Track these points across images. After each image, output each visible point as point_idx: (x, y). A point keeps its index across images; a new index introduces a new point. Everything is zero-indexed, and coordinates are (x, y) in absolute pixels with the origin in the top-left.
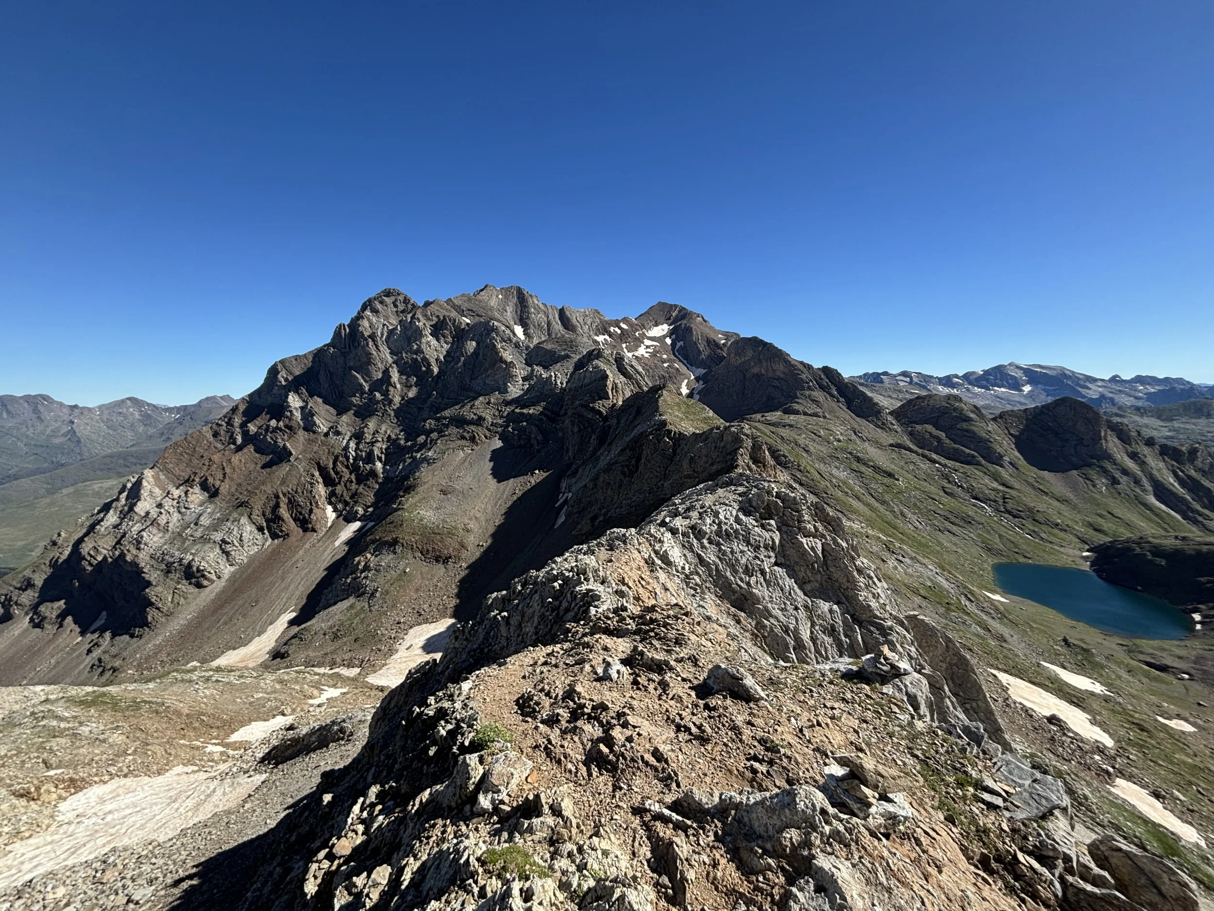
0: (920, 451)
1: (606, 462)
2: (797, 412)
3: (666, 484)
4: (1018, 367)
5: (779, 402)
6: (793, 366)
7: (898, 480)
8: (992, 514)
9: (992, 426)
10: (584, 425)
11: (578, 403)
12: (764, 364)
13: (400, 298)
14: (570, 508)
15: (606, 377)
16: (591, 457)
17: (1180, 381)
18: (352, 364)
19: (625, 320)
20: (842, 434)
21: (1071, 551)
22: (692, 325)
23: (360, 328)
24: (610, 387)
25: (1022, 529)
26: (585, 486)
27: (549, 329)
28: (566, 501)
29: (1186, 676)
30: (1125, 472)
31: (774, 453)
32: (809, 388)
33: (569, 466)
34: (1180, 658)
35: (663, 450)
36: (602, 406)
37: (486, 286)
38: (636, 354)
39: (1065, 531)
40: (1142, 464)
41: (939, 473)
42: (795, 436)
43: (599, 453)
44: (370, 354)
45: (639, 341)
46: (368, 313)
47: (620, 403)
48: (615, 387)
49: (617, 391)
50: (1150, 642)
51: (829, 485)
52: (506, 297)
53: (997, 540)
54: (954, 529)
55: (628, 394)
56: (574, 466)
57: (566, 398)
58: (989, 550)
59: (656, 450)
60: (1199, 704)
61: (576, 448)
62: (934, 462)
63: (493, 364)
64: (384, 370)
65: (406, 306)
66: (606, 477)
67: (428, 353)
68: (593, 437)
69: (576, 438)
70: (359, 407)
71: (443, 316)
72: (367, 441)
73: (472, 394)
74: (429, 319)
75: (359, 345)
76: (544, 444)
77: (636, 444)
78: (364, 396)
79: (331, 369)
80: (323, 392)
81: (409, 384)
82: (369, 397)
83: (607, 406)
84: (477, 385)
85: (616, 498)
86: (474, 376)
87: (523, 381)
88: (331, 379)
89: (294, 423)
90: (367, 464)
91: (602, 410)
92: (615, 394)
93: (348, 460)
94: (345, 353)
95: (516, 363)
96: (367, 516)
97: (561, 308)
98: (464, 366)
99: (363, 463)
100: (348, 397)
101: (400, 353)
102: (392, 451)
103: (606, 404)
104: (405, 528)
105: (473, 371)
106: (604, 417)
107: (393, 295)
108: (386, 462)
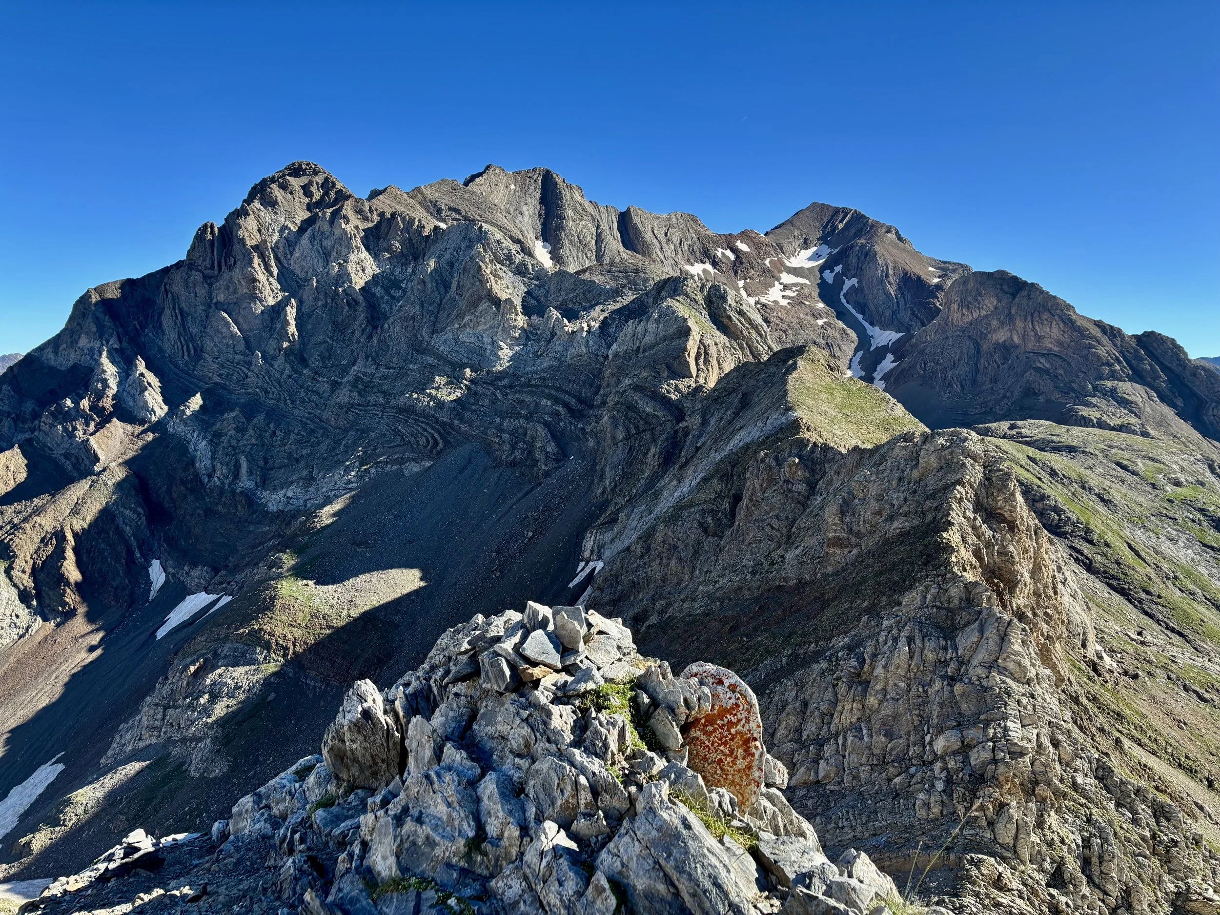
1: (672, 501)
2: (1085, 422)
3: (789, 556)
5: (1048, 401)
6: (1080, 330)
10: (637, 427)
11: (627, 382)
12: (1020, 324)
13: (315, 179)
14: (597, 593)
15: (685, 332)
16: (645, 492)
18: (221, 298)
19: (745, 235)
20: (1183, 469)
22: (877, 248)
23: (240, 233)
24: (693, 354)
26: (628, 549)
27: (598, 249)
28: (590, 579)
31: (1034, 499)
32: (1113, 376)
33: (603, 506)
35: (787, 482)
37: (487, 168)
38: (764, 300)
42: (1083, 471)
43: (660, 484)
44: (255, 280)
45: (769, 276)
46: (256, 204)
47: (712, 384)
48: (704, 353)
49: (706, 361)
51: (1153, 575)
52: (524, 188)
55: (729, 366)
56: (611, 509)
57: (607, 373)
59: (772, 481)
61: (619, 471)
63: (474, 304)
64: (278, 311)
65: (327, 193)
66: (670, 533)
67: (359, 281)
68: (653, 450)
69: (619, 452)
70: (229, 377)
71: (393, 215)
72: (234, 443)
73: (431, 360)
74: (366, 219)
75: (235, 263)
76: (558, 461)
77: (733, 467)
78: (238, 357)
79: (183, 305)
80: (167, 347)
81: (320, 338)
82: (247, 359)
83: (685, 390)
84: (442, 343)
85: (687, 577)
86: (439, 326)
87: (528, 338)
88: (183, 324)
89: (108, 403)
90: (230, 484)
91: (674, 397)
92: (702, 366)
93: (197, 476)
94: (211, 277)
95: (518, 302)
96: (221, 583)
97: (624, 210)
98: (422, 307)
99: (223, 483)
100: (209, 359)
101: (308, 280)
102: (277, 463)
103: (684, 385)
104: (277, 612)
105: (436, 317)
106: (677, 411)
107: (305, 174)
108: (264, 482)
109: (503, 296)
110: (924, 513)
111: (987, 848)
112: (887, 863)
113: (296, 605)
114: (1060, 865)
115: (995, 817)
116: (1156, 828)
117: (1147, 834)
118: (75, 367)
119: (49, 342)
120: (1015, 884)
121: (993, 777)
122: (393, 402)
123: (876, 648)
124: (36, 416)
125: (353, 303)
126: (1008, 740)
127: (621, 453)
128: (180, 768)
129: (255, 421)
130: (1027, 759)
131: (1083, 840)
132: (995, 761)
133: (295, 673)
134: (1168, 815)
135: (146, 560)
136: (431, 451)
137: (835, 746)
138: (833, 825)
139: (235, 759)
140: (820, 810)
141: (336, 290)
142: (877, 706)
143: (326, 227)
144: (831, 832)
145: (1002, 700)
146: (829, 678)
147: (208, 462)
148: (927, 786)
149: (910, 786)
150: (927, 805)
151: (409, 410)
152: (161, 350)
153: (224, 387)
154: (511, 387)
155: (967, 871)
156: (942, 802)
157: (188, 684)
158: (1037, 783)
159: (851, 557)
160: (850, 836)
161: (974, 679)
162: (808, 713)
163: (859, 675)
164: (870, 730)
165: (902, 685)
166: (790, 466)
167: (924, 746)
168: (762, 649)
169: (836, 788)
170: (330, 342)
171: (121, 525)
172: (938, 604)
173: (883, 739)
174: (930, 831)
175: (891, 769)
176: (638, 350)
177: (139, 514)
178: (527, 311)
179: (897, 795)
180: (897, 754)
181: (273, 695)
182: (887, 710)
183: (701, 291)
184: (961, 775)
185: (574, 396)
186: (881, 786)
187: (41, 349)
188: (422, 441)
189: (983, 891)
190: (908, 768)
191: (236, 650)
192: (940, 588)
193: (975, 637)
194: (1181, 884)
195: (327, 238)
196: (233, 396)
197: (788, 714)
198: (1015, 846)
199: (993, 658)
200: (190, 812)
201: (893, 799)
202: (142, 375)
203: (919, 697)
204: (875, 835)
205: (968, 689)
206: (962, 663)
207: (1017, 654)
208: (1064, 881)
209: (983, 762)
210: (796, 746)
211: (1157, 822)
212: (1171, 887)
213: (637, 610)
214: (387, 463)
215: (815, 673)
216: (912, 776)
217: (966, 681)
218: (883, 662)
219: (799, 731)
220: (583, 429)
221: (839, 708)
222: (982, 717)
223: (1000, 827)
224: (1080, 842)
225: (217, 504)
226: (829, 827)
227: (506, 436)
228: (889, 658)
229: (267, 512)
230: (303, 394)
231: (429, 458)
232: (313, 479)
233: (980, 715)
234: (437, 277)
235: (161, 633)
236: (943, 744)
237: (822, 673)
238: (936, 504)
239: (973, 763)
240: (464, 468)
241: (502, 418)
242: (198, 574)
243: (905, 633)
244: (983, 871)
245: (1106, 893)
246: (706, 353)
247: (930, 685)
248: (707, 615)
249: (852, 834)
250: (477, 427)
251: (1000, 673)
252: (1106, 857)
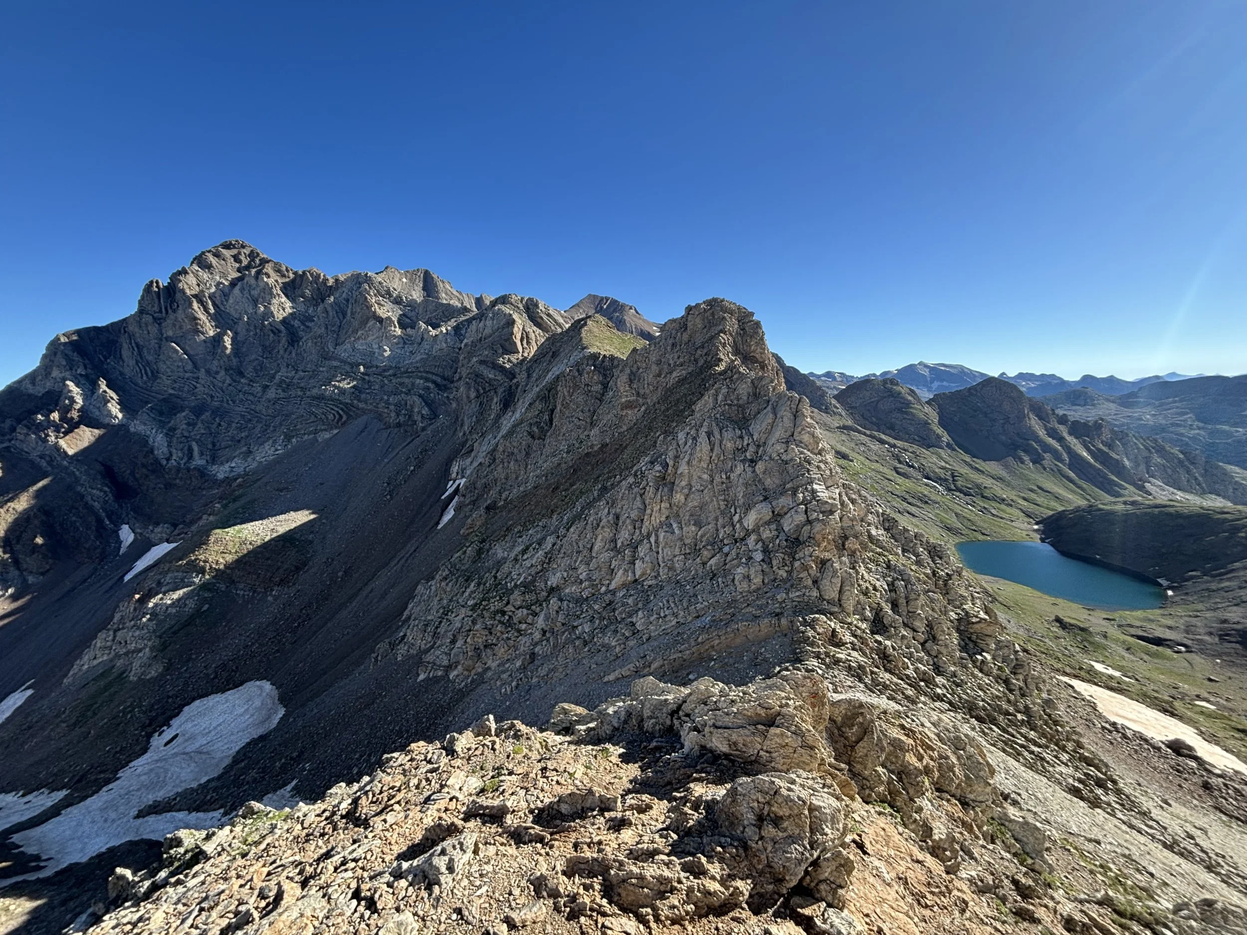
0: (868, 432)
1: (509, 425)
4: (926, 366)
7: (852, 461)
8: (945, 493)
9: (927, 409)
10: (484, 389)
11: (475, 359)
13: (243, 251)
14: (462, 499)
15: (513, 322)
16: (491, 427)
17: (1053, 376)
18: (170, 333)
21: (1023, 526)
22: (626, 317)
23: (180, 285)
24: (519, 336)
25: (973, 506)
26: (481, 464)
28: (457, 491)
29: (1183, 649)
30: (1047, 448)
33: (463, 444)
34: (1170, 628)
35: (587, 385)
36: (506, 361)
37: (386, 268)
39: (1011, 506)
40: (1060, 439)
41: (890, 454)
43: (501, 419)
44: (196, 319)
46: (195, 267)
47: (533, 354)
48: (526, 337)
49: (528, 343)
50: (1134, 613)
52: (412, 281)
53: (954, 519)
54: (913, 509)
56: (470, 443)
57: (461, 358)
58: (949, 529)
59: (576, 387)
60: (1210, 680)
61: (474, 419)
62: (882, 442)
63: (364, 323)
64: (217, 340)
65: (253, 260)
66: (508, 444)
67: (279, 315)
68: (495, 400)
69: (473, 406)
70: (181, 389)
71: (304, 272)
72: (186, 434)
73: (335, 363)
74: (283, 276)
75: (178, 306)
76: (430, 419)
77: (549, 391)
78: (187, 375)
79: (139, 340)
80: (127, 371)
81: (253, 357)
82: (195, 375)
83: (515, 361)
84: (344, 351)
85: (522, 472)
86: (340, 341)
87: (405, 343)
88: (140, 354)
89: (75, 415)
90: (185, 464)
91: (508, 366)
92: (525, 345)
93: (157, 461)
94: (160, 319)
95: (395, 319)
96: (179, 535)
97: (478, 296)
98: (327, 328)
99: (178, 463)
100: (164, 377)
101: (240, 319)
102: (223, 444)
103: (514, 358)
104: (211, 545)
105: (338, 335)
106: (511, 374)
107: (234, 247)
108: (214, 459)
109: (384, 316)
110: (696, 360)
111: (816, 607)
112: (717, 642)
113: (227, 538)
114: (878, 612)
115: (818, 574)
116: (933, 565)
117: (928, 571)
118: (49, 393)
119: (26, 377)
120: (848, 638)
121: (810, 537)
122: (308, 393)
123: (677, 451)
124: (13, 429)
125: (276, 331)
126: (818, 501)
127: (474, 407)
128: (122, 676)
129: (203, 417)
130: (837, 515)
131: (888, 585)
132: (809, 522)
133: (227, 587)
134: (939, 554)
135: (115, 526)
136: (337, 423)
137: (648, 545)
138: (655, 616)
139: (170, 660)
140: (640, 605)
141: (263, 324)
142: (683, 500)
143: (253, 281)
144: (655, 622)
145: (804, 468)
146: (636, 490)
147: (165, 450)
148: (744, 560)
149: (725, 564)
150: (747, 577)
151: (321, 398)
152: (121, 374)
153: (178, 397)
154: (394, 375)
155: (803, 632)
156: (762, 571)
157: (135, 609)
158: (846, 538)
159: (640, 414)
160: (674, 623)
161: (774, 455)
162: (620, 524)
163: (664, 478)
164: (680, 523)
165: (705, 477)
166: (588, 373)
167: (734, 526)
168: (577, 492)
169: (653, 582)
170: (261, 359)
171: (90, 502)
172: (729, 402)
173: (693, 528)
174: (755, 601)
175: (706, 553)
176: (481, 340)
177: (105, 492)
178: (402, 326)
179: (714, 575)
180: (708, 539)
181: (207, 606)
182: (694, 503)
183: (521, 302)
184: (777, 541)
185: (440, 376)
186: (697, 571)
187: (20, 382)
188: (331, 417)
189: (822, 650)
190: (721, 549)
191: (176, 578)
192: (728, 387)
193: (770, 418)
194: (959, 611)
195: (254, 289)
196: (186, 403)
197: (603, 527)
198: (839, 600)
199: (789, 433)
200: (123, 711)
201: (711, 579)
202: (105, 392)
203: (723, 483)
204: (698, 617)
205: (770, 465)
206: (759, 446)
207: (810, 426)
208: (884, 626)
209: (797, 526)
210: (612, 554)
211: (933, 561)
212: (953, 615)
213: (489, 502)
214: (305, 434)
215: (624, 487)
216: (727, 555)
217: (767, 458)
218: (686, 459)
219: (614, 541)
220: (448, 397)
221: (648, 511)
222: (788, 486)
223: (825, 583)
224: (886, 587)
225: (175, 479)
226: (652, 619)
227: (392, 407)
228: (691, 454)
229: (217, 480)
230: (241, 396)
231: (336, 428)
232: (251, 452)
233: (785, 484)
234: (337, 308)
235: (127, 578)
236: (755, 517)
237: (630, 487)
238: (705, 351)
239: (786, 529)
240: (362, 432)
241: (389, 396)
242: (160, 530)
243: (704, 429)
244: (818, 630)
245: (914, 630)
246: (527, 337)
247: (732, 470)
248: (536, 487)
249: (676, 620)
250: (371, 404)
251: (797, 446)
252: (913, 596)
